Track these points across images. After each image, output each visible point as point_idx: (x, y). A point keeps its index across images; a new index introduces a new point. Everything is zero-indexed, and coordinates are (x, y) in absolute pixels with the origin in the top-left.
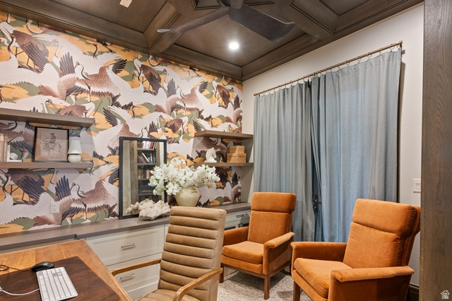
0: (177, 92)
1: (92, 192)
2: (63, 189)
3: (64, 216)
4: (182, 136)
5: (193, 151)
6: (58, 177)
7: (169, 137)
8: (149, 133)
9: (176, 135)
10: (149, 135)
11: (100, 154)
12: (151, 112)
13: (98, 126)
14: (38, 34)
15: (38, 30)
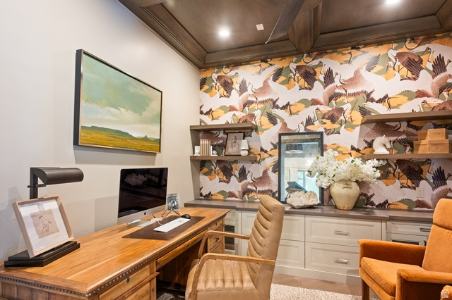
0: (335, 80)
1: (260, 178)
2: (243, 174)
3: (244, 194)
4: (343, 126)
5: (359, 141)
6: (240, 166)
7: (328, 128)
8: (305, 127)
9: (336, 126)
10: (305, 129)
11: (265, 149)
12: (307, 107)
13: (263, 127)
14: (228, 73)
15: (228, 70)
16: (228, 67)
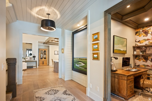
6: (151, 57)
14: (147, 29)
15: (146, 28)
16: (147, 27)
